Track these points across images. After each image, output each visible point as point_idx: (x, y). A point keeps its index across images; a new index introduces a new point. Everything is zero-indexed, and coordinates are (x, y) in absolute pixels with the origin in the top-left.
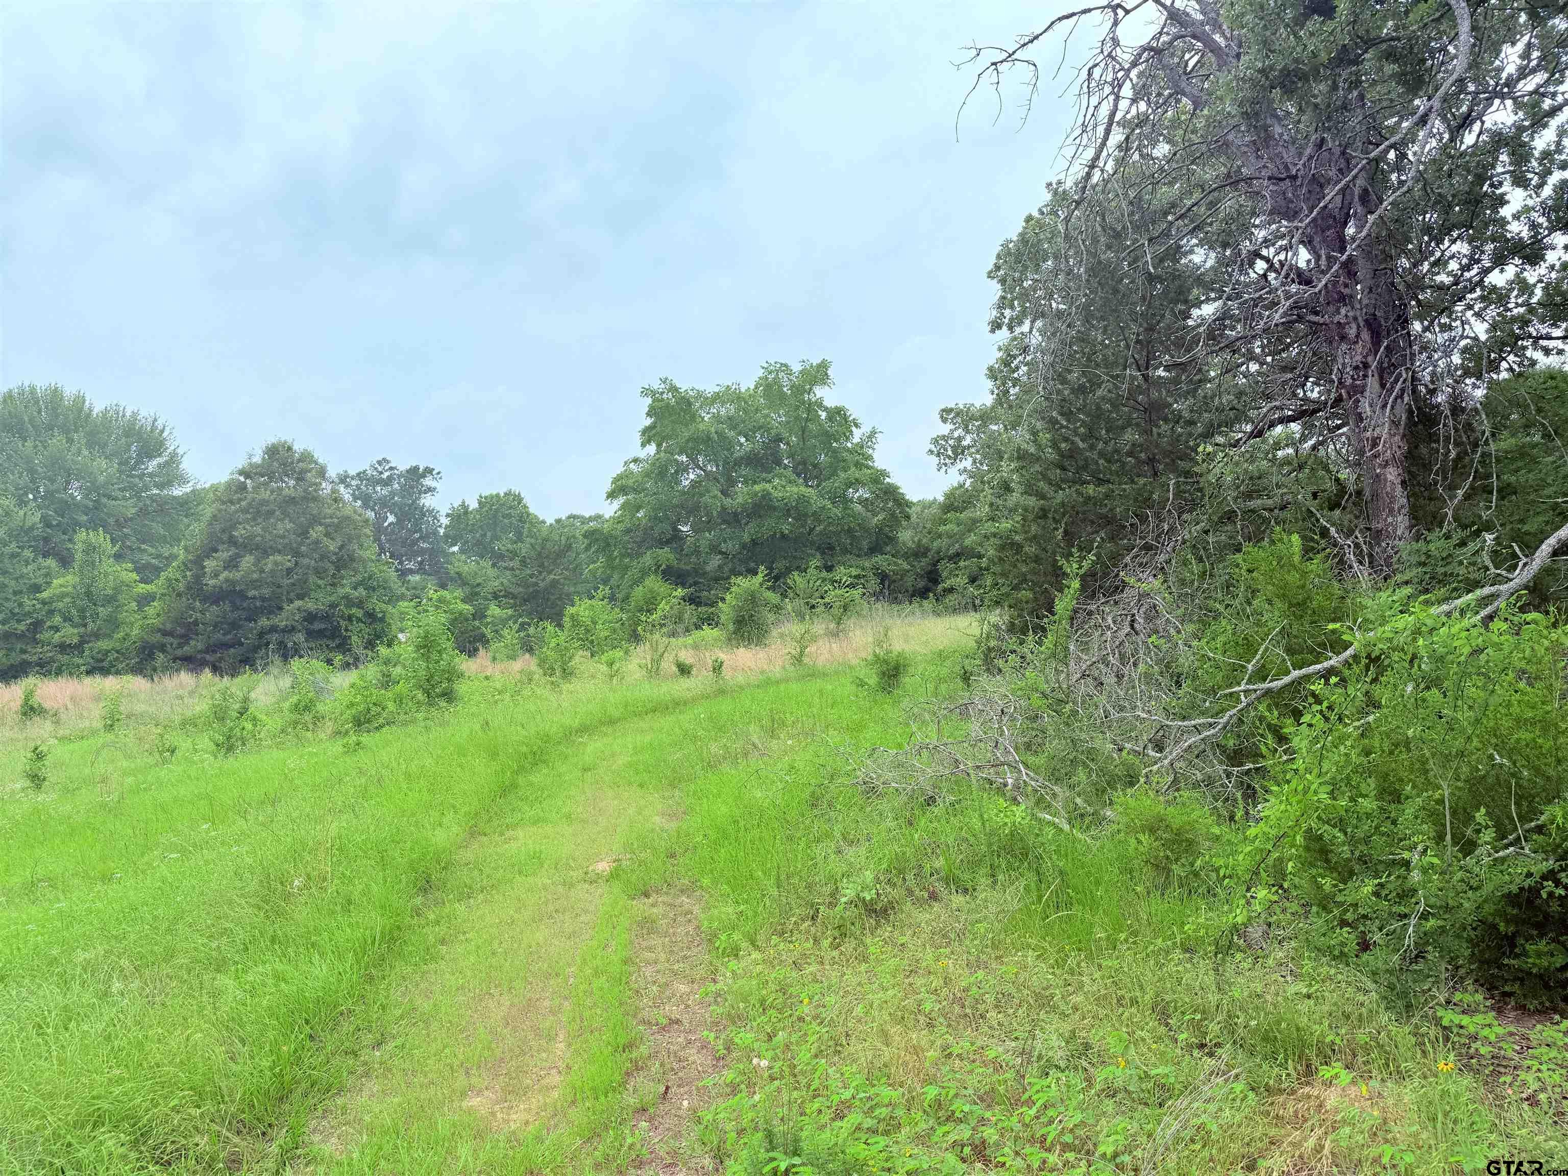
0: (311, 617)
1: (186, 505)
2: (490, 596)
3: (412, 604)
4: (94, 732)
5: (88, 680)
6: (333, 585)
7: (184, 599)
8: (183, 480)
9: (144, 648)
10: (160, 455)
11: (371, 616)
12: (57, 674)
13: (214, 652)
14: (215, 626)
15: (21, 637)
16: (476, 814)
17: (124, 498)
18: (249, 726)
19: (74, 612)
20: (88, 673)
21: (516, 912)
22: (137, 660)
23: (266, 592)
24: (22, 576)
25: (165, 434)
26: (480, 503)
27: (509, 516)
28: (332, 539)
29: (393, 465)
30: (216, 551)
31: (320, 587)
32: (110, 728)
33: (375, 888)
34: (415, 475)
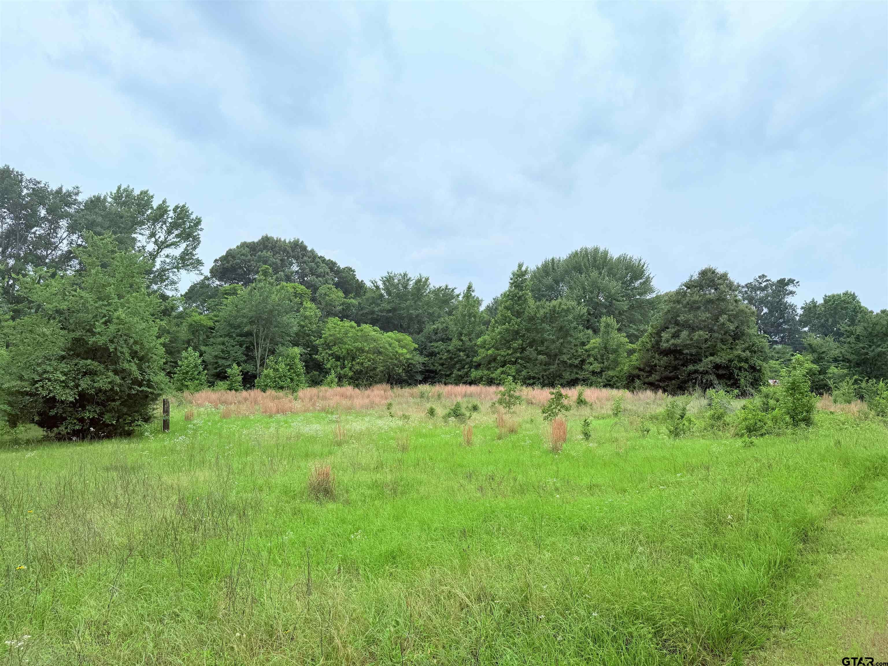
0: (717, 367)
1: (652, 303)
2: (831, 360)
3: (778, 362)
4: (609, 416)
5: (604, 390)
6: (731, 349)
7: (650, 353)
8: (651, 291)
9: (630, 376)
10: (641, 279)
11: (753, 368)
12: (591, 386)
13: (664, 381)
14: (665, 368)
15: (576, 366)
16: (836, 500)
17: (623, 301)
18: (687, 424)
19: (599, 356)
20: (605, 386)
21: (872, 571)
22: (626, 382)
23: (694, 351)
24: (578, 338)
25: (644, 268)
26: (825, 300)
27: (846, 308)
28: (732, 322)
29: (768, 278)
30: (668, 328)
31: (723, 349)
32: (616, 415)
33: (773, 531)
34: (783, 283)
